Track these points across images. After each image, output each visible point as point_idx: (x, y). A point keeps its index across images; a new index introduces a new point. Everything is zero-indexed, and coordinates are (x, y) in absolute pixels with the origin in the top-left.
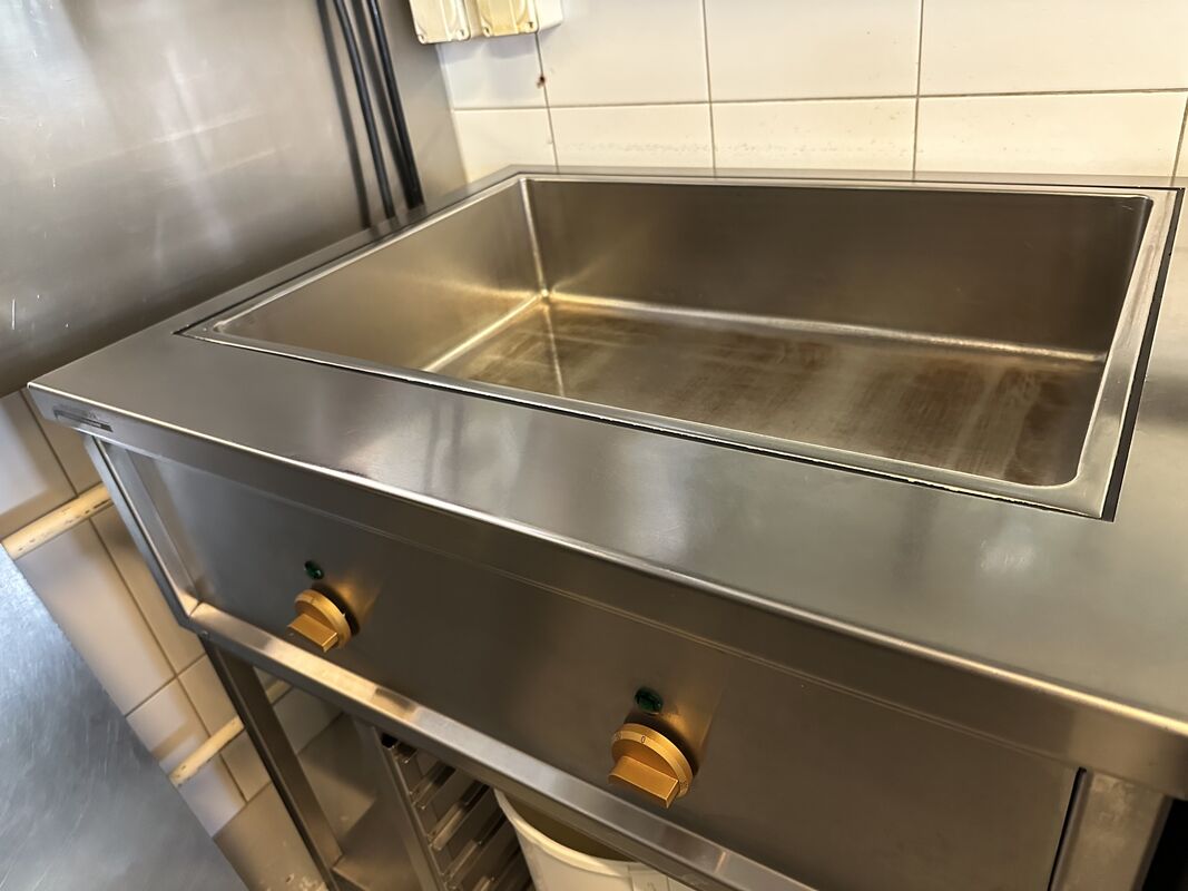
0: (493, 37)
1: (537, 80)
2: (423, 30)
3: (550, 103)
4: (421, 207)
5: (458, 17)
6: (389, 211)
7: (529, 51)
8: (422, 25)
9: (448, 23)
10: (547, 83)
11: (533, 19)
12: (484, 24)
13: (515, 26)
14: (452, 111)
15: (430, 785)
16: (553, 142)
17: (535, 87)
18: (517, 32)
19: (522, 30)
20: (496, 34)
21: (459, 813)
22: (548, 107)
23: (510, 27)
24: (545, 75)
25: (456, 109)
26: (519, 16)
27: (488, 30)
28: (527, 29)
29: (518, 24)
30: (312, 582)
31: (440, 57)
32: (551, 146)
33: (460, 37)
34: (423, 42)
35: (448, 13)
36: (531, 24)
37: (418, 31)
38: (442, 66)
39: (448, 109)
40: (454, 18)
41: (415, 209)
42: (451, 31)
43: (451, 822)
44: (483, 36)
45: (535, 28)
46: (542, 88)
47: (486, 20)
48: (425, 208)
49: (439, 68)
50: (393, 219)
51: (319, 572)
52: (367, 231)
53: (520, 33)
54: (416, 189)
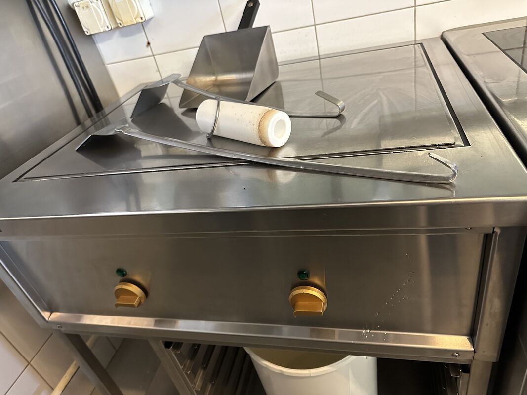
0: (124, 27)
1: (146, 44)
2: (87, 28)
3: (154, 54)
4: (102, 111)
5: (104, 20)
6: (90, 115)
7: (140, 32)
8: (86, 26)
9: (100, 24)
10: (151, 45)
11: (142, 16)
12: (118, 21)
13: (135, 20)
14: (106, 65)
15: (189, 361)
16: (159, 71)
17: (146, 47)
18: (135, 23)
19: (138, 22)
20: (125, 25)
21: (202, 371)
22: (153, 56)
23: (132, 21)
24: (150, 41)
25: (108, 64)
26: (135, 16)
27: (120, 24)
28: (140, 21)
29: (135, 19)
30: (120, 278)
31: (96, 41)
32: (158, 73)
33: (107, 29)
34: (88, 34)
35: (100, 19)
36: (142, 18)
37: (85, 29)
38: (97, 45)
39: (104, 65)
40: (103, 21)
41: (100, 113)
42: (102, 27)
43: (200, 376)
44: (118, 27)
45: (144, 20)
46: (149, 48)
47: (119, 20)
48: (104, 111)
49: (96, 46)
50: (92, 118)
51: (125, 272)
52: (79, 126)
53: (137, 23)
54: (98, 102)
